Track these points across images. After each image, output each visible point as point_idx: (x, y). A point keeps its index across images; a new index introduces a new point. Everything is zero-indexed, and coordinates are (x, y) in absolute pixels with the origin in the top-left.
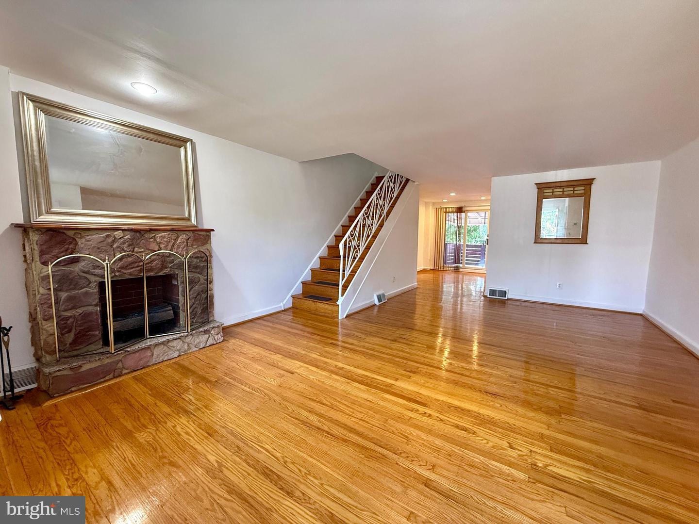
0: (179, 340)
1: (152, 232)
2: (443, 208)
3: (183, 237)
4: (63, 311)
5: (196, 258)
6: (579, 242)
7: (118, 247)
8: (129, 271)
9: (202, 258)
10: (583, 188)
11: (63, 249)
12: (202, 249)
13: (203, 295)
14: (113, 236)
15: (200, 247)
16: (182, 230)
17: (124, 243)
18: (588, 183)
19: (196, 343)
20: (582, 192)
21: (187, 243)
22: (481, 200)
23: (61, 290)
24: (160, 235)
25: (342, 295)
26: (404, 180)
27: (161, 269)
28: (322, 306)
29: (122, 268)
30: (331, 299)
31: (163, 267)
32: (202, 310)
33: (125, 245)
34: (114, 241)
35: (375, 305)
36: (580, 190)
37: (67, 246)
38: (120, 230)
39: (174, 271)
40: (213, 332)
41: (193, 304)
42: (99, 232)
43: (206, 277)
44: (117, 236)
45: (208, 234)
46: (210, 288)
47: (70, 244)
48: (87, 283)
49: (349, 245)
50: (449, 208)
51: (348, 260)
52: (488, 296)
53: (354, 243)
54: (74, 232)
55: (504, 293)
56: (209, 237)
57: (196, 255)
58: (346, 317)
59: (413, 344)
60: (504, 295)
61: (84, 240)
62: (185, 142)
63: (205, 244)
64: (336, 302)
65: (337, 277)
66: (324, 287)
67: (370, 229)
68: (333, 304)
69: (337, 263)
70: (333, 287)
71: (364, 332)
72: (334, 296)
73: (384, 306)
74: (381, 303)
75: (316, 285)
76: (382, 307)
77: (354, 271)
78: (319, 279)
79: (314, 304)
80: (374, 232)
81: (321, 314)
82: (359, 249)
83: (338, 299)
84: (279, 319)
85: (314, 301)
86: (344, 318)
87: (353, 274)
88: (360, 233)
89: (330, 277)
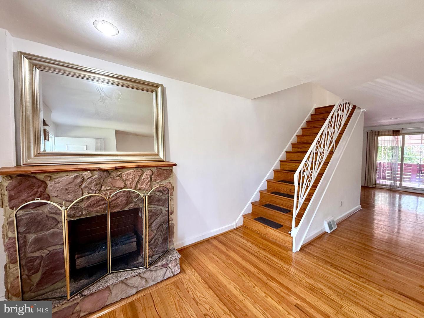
0: (137, 277)
1: (120, 170)
3: (148, 172)
4: (30, 253)
5: (158, 191)
7: (85, 187)
8: (96, 209)
9: (165, 191)
11: (31, 194)
12: (165, 183)
13: (164, 226)
14: (82, 176)
15: (163, 181)
16: (147, 167)
17: (91, 183)
19: (153, 278)
21: (151, 178)
23: (29, 233)
24: (127, 172)
25: (296, 226)
26: (351, 107)
27: (127, 204)
28: (273, 233)
29: (89, 206)
30: (281, 226)
31: (128, 203)
32: (163, 240)
33: (93, 185)
34: (82, 182)
35: (326, 233)
37: (36, 190)
38: (88, 170)
39: (139, 205)
40: (170, 265)
41: (156, 235)
42: (69, 174)
43: (167, 209)
44: (85, 177)
45: (171, 168)
46: (171, 218)
47: (39, 187)
48: (55, 224)
49: (303, 174)
51: (302, 187)
53: (307, 173)
54: (44, 175)
56: (171, 171)
57: (159, 189)
58: (301, 249)
61: (53, 182)
62: (157, 87)
63: (168, 178)
64: (289, 232)
65: (286, 202)
66: (273, 212)
67: (322, 157)
68: (286, 234)
69: (284, 188)
70: (284, 214)
71: (333, 287)
72: (286, 225)
73: (335, 234)
74: (332, 231)
75: (265, 208)
76: (332, 235)
77: (308, 200)
78: (267, 201)
79: (265, 228)
80: (324, 160)
81: (271, 239)
82: (312, 178)
83: (290, 229)
84: (232, 242)
85: (264, 226)
86: (298, 250)
87: (307, 203)
88: (312, 161)
89: (278, 201)
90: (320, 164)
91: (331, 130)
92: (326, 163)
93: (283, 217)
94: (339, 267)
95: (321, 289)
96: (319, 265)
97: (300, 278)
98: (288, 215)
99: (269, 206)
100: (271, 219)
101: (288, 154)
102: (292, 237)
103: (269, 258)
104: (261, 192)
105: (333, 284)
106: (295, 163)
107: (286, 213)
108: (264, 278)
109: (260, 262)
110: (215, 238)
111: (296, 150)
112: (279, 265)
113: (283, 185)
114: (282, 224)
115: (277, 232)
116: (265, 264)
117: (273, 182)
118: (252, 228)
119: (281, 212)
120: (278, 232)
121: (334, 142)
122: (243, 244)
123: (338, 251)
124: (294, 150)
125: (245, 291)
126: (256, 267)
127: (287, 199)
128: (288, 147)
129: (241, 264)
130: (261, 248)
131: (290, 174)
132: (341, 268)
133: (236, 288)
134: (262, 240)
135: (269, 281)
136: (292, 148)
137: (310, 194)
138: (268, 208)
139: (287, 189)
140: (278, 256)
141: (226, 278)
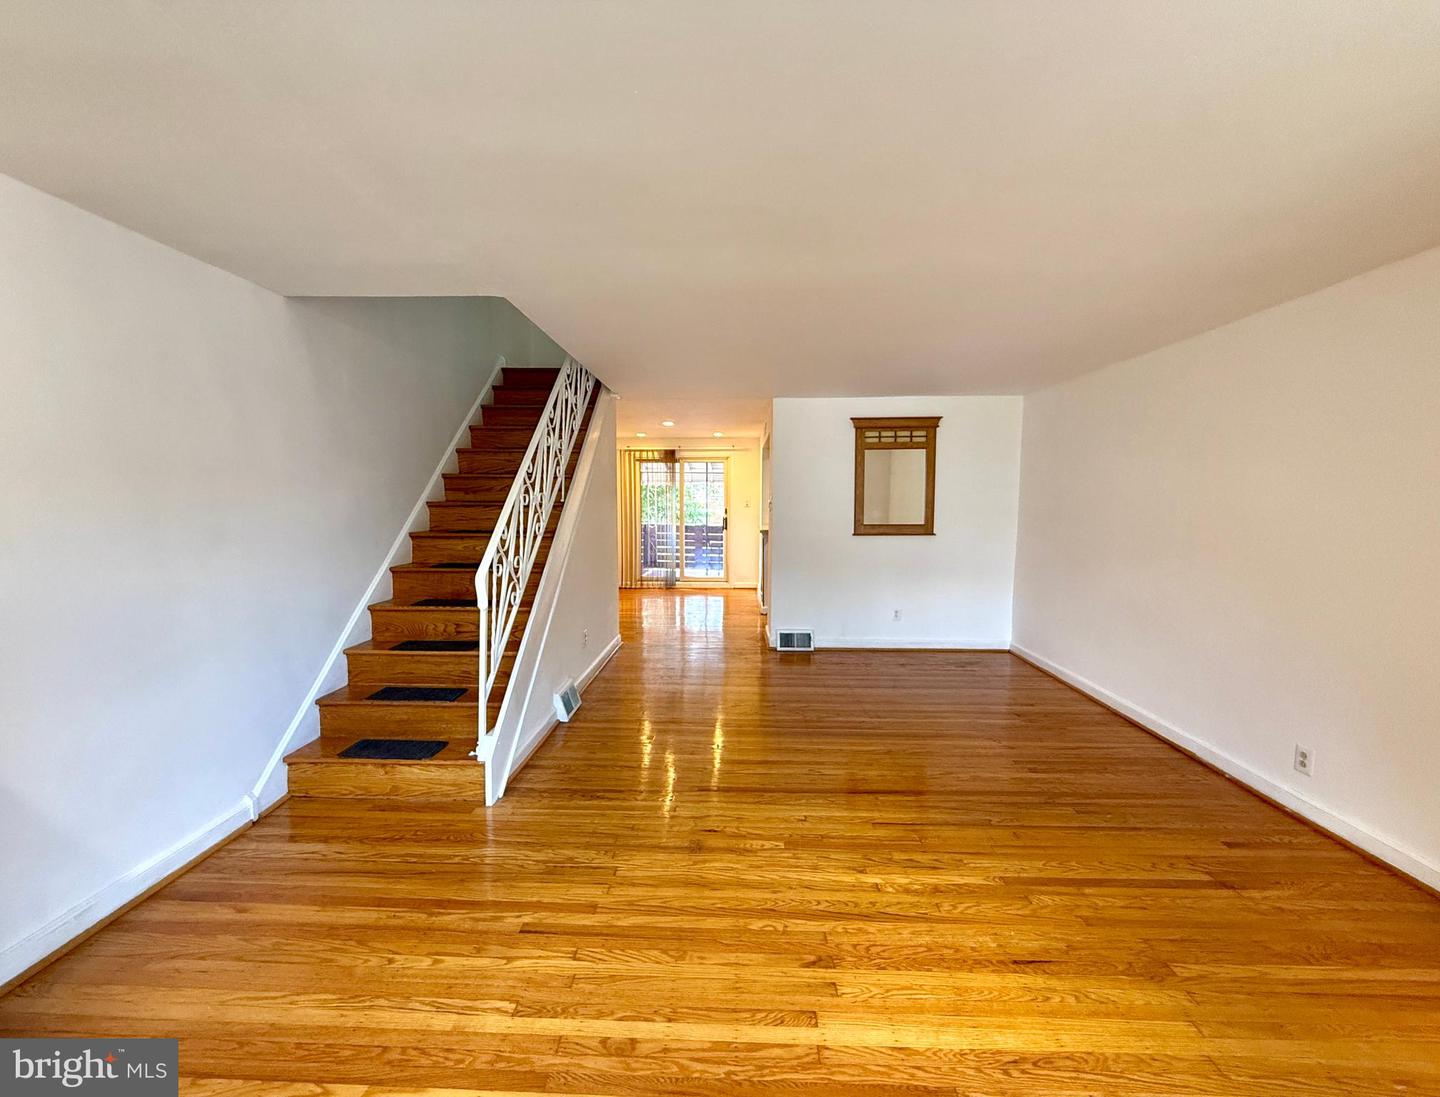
2: (635, 451)
6: (922, 531)
10: (923, 433)
18: (930, 424)
20: (924, 439)
22: (714, 438)
25: (491, 726)
26: (591, 384)
28: (417, 776)
30: (443, 745)
35: (559, 724)
36: (920, 436)
49: (498, 572)
50: (647, 451)
52: (779, 649)
53: (508, 566)
55: (806, 638)
58: (507, 790)
59: (748, 844)
60: (806, 644)
64: (472, 753)
65: (450, 667)
66: (410, 710)
67: (538, 518)
68: (460, 762)
69: (437, 622)
70: (448, 704)
71: (595, 840)
72: (459, 736)
73: (580, 721)
74: (572, 714)
75: (379, 706)
76: (575, 725)
77: (513, 645)
78: (381, 680)
79: (386, 773)
80: (543, 525)
81: (412, 800)
82: (518, 579)
83: (473, 743)
84: (254, 873)
85: (384, 765)
86: (501, 793)
87: (510, 653)
88: (518, 532)
89: (424, 669)
90: (535, 537)
91: (554, 441)
92: (549, 535)
93: (446, 715)
94: (598, 791)
95: (571, 859)
96: (558, 808)
97: (519, 862)
98: (460, 704)
99: (389, 694)
100: (403, 734)
101: (436, 510)
102: (479, 766)
103: (421, 856)
104: (351, 652)
105: (594, 834)
106: (462, 538)
107: (454, 701)
108: (419, 918)
109: (389, 883)
110: (156, 895)
111: (461, 496)
112: (456, 860)
113: (430, 615)
114: (442, 738)
115: (433, 769)
116: (410, 878)
117: (393, 608)
118: (332, 793)
119: (438, 703)
120: (436, 765)
121: (561, 478)
122: (306, 859)
123: (592, 755)
124: (455, 496)
125: (363, 991)
126: (380, 902)
127: (451, 656)
128: (431, 487)
129: (321, 925)
130: (384, 839)
131: (449, 575)
132: (605, 791)
133: (323, 1005)
134: (379, 815)
135: (434, 918)
136: (446, 490)
137: (517, 627)
138: (389, 699)
139: (446, 626)
140: (445, 838)
141: (272, 1001)
